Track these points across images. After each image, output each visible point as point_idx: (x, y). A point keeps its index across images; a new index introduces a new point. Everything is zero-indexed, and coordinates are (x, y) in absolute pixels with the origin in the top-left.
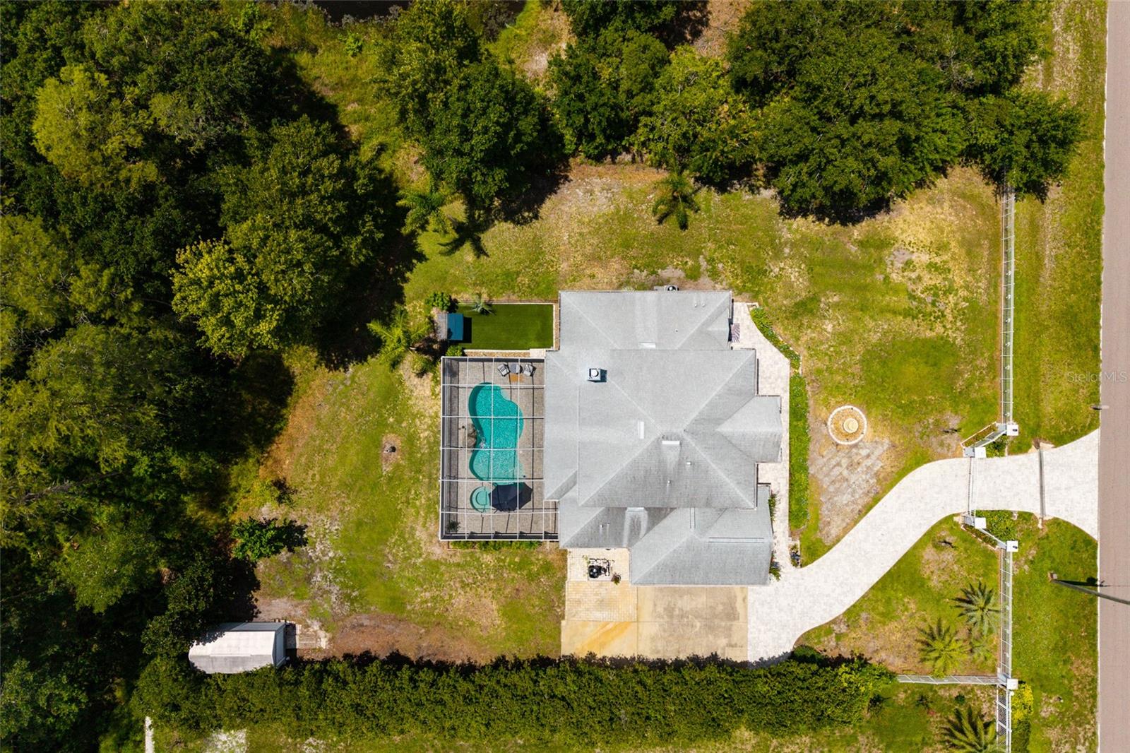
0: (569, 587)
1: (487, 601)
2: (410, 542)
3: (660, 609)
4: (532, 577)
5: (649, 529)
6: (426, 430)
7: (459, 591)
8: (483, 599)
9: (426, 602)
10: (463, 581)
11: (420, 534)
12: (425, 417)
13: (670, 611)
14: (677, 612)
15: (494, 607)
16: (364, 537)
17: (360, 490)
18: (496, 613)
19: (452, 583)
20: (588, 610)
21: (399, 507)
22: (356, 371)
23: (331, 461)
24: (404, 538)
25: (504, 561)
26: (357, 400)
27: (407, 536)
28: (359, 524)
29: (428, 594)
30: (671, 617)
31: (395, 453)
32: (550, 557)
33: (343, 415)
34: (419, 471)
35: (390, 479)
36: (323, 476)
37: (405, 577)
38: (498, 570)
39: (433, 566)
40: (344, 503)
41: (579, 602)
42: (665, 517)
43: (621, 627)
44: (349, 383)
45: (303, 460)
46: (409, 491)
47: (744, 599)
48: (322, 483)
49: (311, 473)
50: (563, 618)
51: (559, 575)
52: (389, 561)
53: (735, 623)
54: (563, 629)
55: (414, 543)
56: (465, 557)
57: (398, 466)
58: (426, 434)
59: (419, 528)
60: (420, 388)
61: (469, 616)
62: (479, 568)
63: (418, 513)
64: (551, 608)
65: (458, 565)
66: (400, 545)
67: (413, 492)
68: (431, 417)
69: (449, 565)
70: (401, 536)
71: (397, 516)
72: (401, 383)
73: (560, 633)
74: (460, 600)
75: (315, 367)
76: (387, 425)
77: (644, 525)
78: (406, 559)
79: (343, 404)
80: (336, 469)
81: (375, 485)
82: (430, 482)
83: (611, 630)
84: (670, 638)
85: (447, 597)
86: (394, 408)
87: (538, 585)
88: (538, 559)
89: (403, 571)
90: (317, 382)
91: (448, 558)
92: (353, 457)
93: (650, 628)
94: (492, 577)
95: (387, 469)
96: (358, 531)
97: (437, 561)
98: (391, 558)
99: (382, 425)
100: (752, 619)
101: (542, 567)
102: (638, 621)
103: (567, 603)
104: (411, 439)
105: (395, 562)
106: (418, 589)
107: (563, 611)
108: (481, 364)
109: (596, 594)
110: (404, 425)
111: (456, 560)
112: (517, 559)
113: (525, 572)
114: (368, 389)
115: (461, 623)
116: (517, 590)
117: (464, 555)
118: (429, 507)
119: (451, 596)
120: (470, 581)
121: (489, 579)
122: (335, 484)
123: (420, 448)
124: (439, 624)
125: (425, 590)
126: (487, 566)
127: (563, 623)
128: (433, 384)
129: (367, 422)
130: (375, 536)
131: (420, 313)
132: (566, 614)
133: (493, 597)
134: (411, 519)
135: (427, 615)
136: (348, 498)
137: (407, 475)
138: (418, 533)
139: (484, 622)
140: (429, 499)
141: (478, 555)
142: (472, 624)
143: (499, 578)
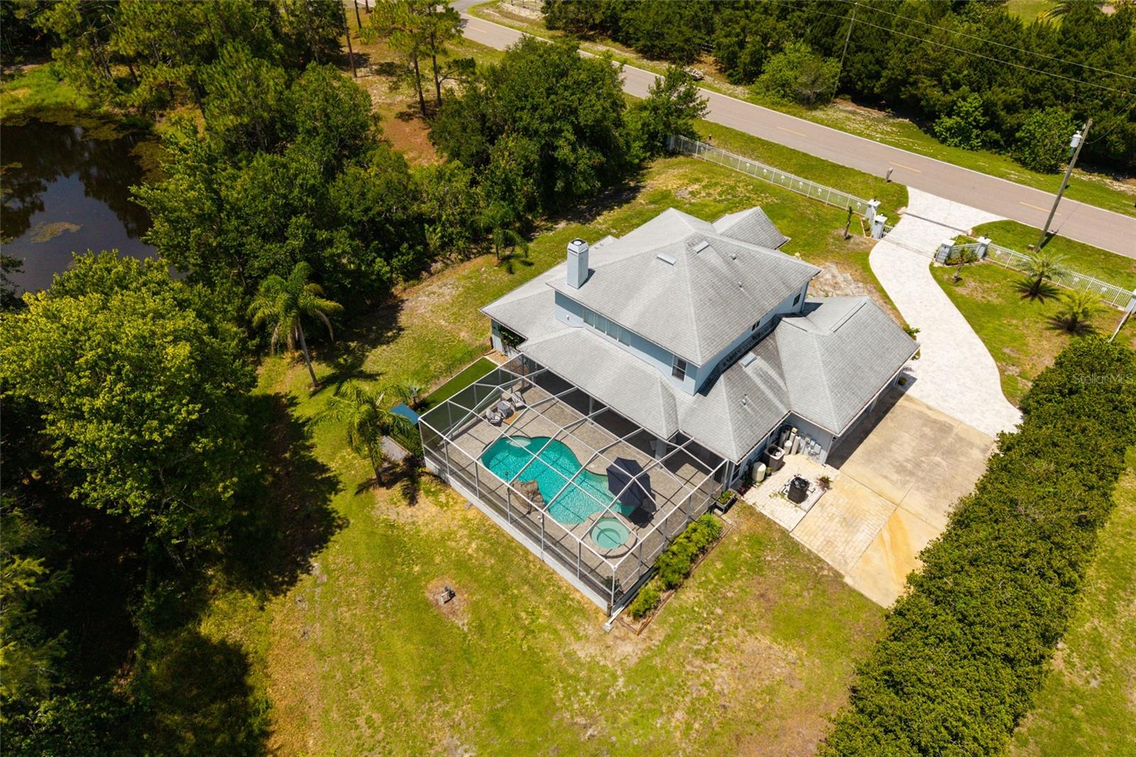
0: (798, 536)
1: (750, 645)
2: (583, 674)
3: (895, 477)
4: (757, 567)
5: (782, 376)
6: (469, 543)
7: (708, 667)
8: (743, 646)
9: (689, 727)
10: (697, 653)
11: (584, 652)
12: (455, 533)
13: (901, 469)
14: (909, 466)
15: (766, 641)
16: (519, 731)
17: (453, 677)
18: (775, 646)
19: (688, 668)
20: (847, 542)
21: (525, 647)
22: (325, 559)
23: (380, 680)
24: (570, 677)
25: (709, 582)
26: (352, 585)
27: (571, 671)
28: (495, 719)
29: (679, 715)
30: (911, 474)
31: (458, 596)
32: (744, 527)
33: (347, 615)
34: (505, 589)
35: (480, 629)
36: (382, 708)
37: (626, 725)
38: (714, 595)
39: (643, 672)
40: (446, 714)
41: (829, 543)
42: (778, 351)
43: (894, 524)
44: (325, 578)
45: (335, 715)
46: (518, 618)
47: (929, 408)
48: (388, 719)
49: (361, 721)
50: (841, 576)
51: (777, 536)
52: (585, 727)
53: (955, 431)
54: (857, 587)
55: (590, 670)
56: (665, 622)
57: (475, 607)
58: (474, 545)
59: (575, 646)
60: (420, 513)
61: (755, 684)
62: (694, 616)
63: (555, 631)
64: (818, 580)
65: (669, 638)
66: (576, 691)
67: (523, 615)
68: (461, 527)
69: (659, 651)
70: (565, 677)
71: (534, 661)
72: (392, 526)
73: (862, 595)
74: (722, 677)
75: (262, 608)
76: (417, 579)
77: (773, 373)
78: (602, 699)
79: (337, 605)
80: (395, 683)
81: (467, 654)
82: (532, 586)
83: (893, 538)
84: (942, 492)
85: (705, 692)
86: (408, 553)
87: (773, 569)
88: (738, 544)
89: (615, 720)
90: (278, 618)
91: (648, 643)
92: (404, 647)
93: (916, 501)
94: (719, 611)
95: (463, 622)
96: (501, 730)
97: (641, 661)
98: (581, 720)
99: (409, 583)
100: (959, 416)
101: (751, 547)
102: (898, 505)
103: (821, 555)
104: (462, 564)
105: (593, 720)
106: (659, 723)
107: (831, 569)
108: (465, 435)
109: (831, 519)
110: (438, 559)
111: (660, 635)
112: (719, 565)
113: (744, 570)
114: (357, 564)
115: (759, 706)
116: (762, 596)
117: (662, 622)
118: (560, 613)
119: (705, 684)
120: (704, 642)
121: (721, 618)
122: (410, 702)
123: (482, 565)
124: (738, 738)
125: (671, 712)
126: (699, 604)
127: (848, 580)
128: (431, 498)
129: (388, 596)
130: (532, 714)
131: (353, 458)
132: (837, 568)
133: (750, 632)
134: (555, 647)
135: (710, 743)
136: (446, 701)
137: (496, 604)
138: (581, 654)
139: (779, 671)
140: (551, 605)
141: (676, 604)
142: (771, 691)
143: (728, 605)
